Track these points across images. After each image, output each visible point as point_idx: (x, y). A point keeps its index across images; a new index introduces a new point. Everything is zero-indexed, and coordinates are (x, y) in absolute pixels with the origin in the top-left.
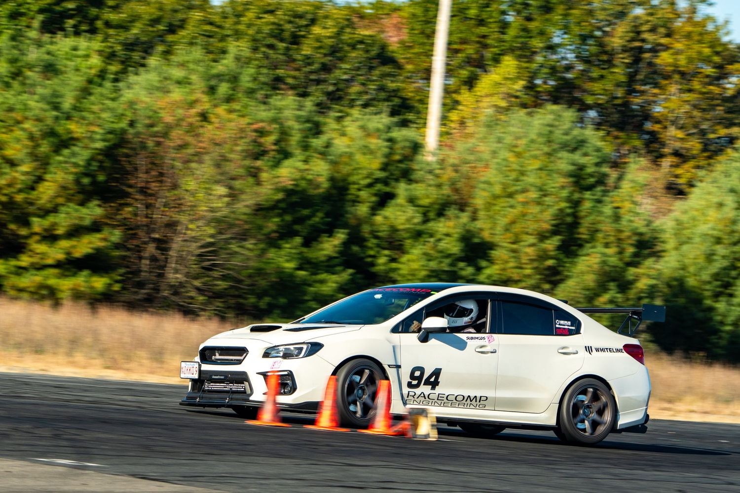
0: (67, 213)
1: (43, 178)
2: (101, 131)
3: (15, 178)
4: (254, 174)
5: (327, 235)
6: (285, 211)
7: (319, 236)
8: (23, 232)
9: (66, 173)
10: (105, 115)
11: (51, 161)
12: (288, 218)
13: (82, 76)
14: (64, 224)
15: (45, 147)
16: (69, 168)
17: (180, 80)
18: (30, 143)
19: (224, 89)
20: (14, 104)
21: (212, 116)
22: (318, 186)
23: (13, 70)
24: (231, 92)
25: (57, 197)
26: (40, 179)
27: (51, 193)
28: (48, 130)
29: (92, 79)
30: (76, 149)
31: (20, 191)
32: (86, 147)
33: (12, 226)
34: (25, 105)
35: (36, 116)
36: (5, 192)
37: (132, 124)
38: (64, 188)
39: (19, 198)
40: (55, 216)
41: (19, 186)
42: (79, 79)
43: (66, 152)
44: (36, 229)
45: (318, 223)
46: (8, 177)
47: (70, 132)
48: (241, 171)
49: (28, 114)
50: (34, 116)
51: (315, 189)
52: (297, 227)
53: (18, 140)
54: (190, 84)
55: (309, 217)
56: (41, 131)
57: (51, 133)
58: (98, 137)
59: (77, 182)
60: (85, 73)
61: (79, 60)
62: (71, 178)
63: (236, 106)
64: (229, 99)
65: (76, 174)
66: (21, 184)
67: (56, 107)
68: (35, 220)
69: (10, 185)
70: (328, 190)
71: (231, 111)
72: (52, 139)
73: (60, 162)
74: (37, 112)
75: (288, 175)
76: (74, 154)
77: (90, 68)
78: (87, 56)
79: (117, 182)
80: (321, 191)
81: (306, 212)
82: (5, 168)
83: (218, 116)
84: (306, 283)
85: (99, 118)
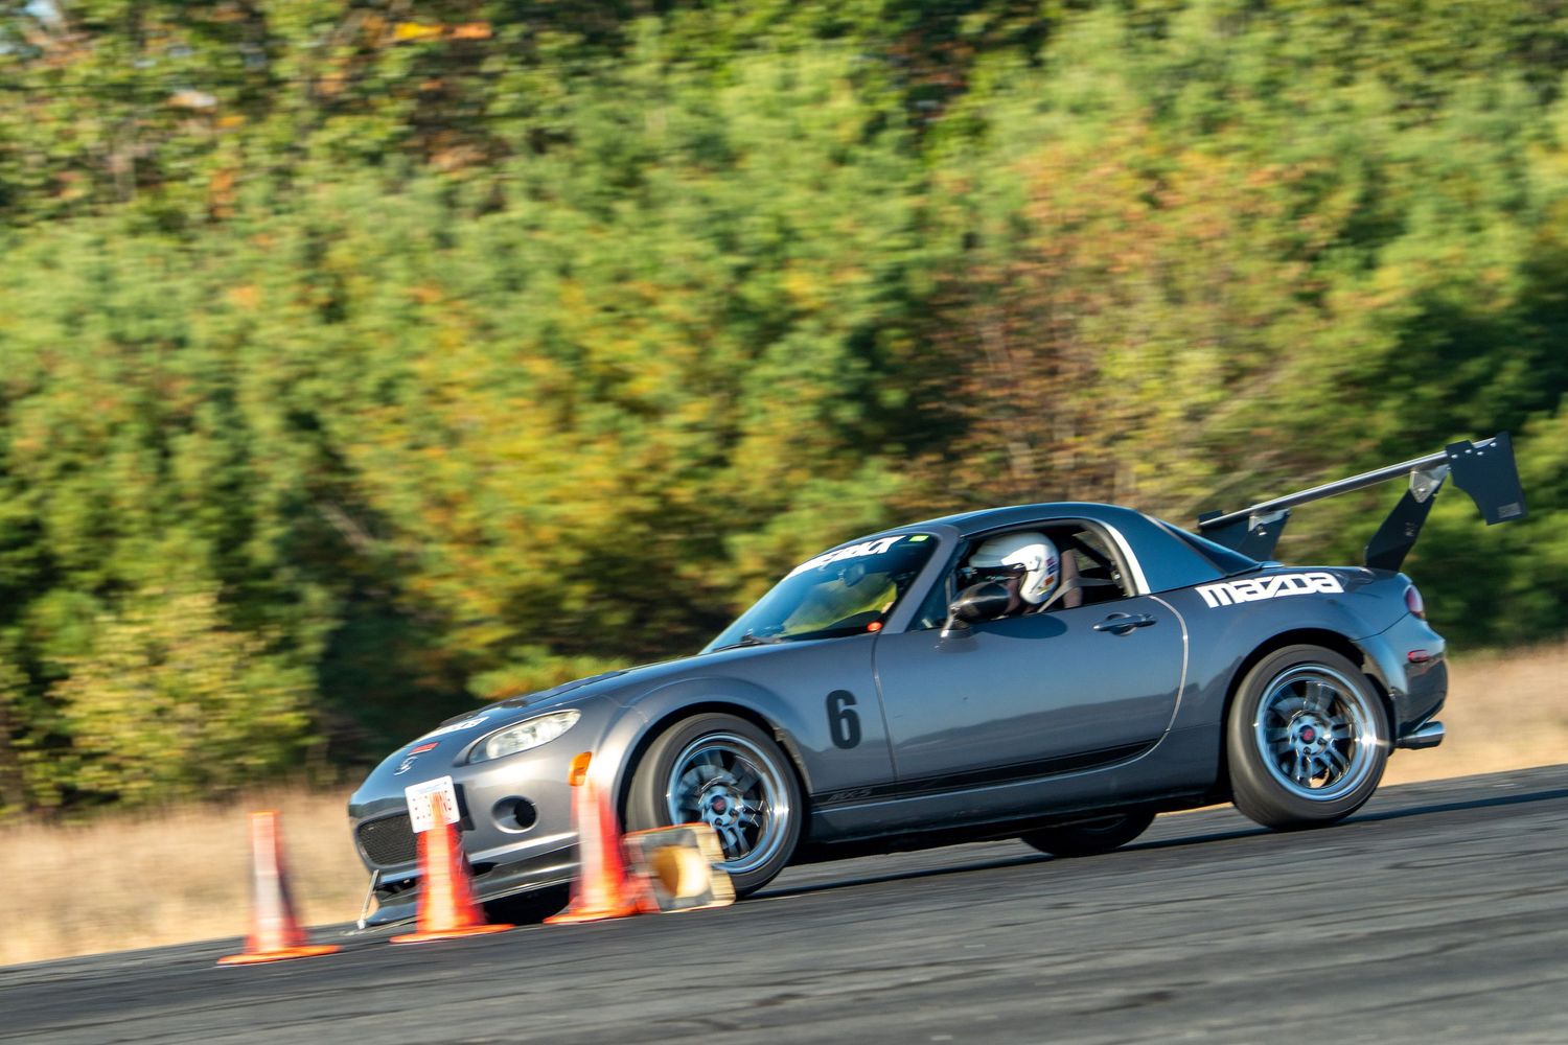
0: (815, 505)
1: (740, 430)
2: (865, 278)
3: (660, 447)
4: (1313, 298)
5: (1545, 413)
6: (1421, 376)
7: (1523, 420)
8: (720, 577)
9: (791, 404)
10: (867, 235)
11: (745, 384)
12: (1429, 391)
13: (815, 150)
14: (814, 535)
15: (726, 351)
16: (797, 390)
17: (1078, 102)
18: (685, 350)
19: (1193, 98)
20: (626, 260)
21: (1175, 176)
22: (1490, 294)
23: (613, 174)
24: (1213, 104)
25: (787, 470)
26: (731, 437)
27: (770, 462)
28: (724, 306)
29: (845, 151)
30: (798, 339)
31: (685, 475)
32: (827, 329)
33: (690, 570)
34: (651, 255)
35: (685, 277)
36: (644, 487)
37: (970, 241)
38: (799, 442)
39: (684, 494)
40: (787, 521)
41: (678, 465)
42: (809, 157)
43: (777, 350)
44: (750, 564)
45: (1518, 386)
46: (642, 448)
47: (786, 298)
48: (1278, 300)
49: (663, 277)
50: (678, 277)
51: (1486, 302)
52: (1461, 411)
53: (654, 349)
54: (1102, 107)
55: (1487, 379)
56: (704, 312)
57: (737, 310)
58: (861, 294)
59: (825, 418)
60: (822, 140)
61: (801, 112)
62: (808, 412)
63: (1232, 137)
64: (1210, 125)
65: (818, 402)
66: (680, 457)
67: (728, 244)
68: (740, 542)
69: (653, 467)
70: (1525, 297)
71: (1220, 153)
72: (739, 327)
73: (769, 381)
74: (683, 267)
75: (1402, 282)
76: (797, 354)
77: (834, 126)
78: (820, 99)
79: (940, 398)
80: (1503, 302)
81: (1474, 367)
82: (632, 428)
83: (1192, 175)
84: (1506, 549)
85: (857, 247)
